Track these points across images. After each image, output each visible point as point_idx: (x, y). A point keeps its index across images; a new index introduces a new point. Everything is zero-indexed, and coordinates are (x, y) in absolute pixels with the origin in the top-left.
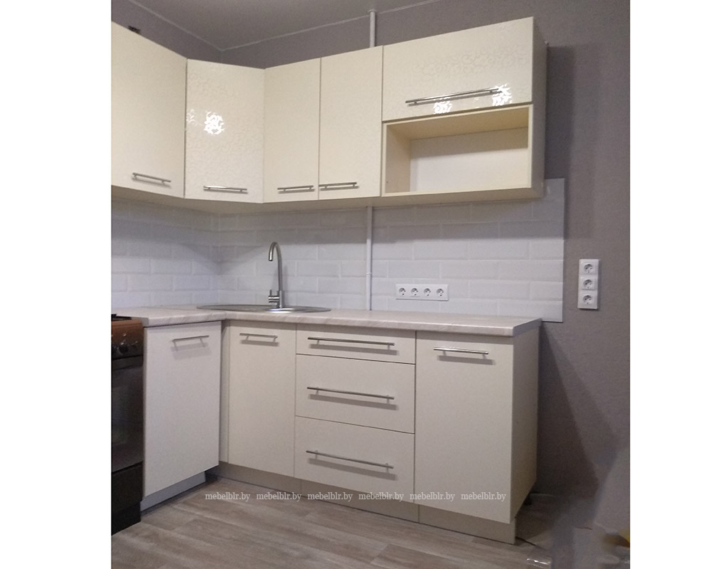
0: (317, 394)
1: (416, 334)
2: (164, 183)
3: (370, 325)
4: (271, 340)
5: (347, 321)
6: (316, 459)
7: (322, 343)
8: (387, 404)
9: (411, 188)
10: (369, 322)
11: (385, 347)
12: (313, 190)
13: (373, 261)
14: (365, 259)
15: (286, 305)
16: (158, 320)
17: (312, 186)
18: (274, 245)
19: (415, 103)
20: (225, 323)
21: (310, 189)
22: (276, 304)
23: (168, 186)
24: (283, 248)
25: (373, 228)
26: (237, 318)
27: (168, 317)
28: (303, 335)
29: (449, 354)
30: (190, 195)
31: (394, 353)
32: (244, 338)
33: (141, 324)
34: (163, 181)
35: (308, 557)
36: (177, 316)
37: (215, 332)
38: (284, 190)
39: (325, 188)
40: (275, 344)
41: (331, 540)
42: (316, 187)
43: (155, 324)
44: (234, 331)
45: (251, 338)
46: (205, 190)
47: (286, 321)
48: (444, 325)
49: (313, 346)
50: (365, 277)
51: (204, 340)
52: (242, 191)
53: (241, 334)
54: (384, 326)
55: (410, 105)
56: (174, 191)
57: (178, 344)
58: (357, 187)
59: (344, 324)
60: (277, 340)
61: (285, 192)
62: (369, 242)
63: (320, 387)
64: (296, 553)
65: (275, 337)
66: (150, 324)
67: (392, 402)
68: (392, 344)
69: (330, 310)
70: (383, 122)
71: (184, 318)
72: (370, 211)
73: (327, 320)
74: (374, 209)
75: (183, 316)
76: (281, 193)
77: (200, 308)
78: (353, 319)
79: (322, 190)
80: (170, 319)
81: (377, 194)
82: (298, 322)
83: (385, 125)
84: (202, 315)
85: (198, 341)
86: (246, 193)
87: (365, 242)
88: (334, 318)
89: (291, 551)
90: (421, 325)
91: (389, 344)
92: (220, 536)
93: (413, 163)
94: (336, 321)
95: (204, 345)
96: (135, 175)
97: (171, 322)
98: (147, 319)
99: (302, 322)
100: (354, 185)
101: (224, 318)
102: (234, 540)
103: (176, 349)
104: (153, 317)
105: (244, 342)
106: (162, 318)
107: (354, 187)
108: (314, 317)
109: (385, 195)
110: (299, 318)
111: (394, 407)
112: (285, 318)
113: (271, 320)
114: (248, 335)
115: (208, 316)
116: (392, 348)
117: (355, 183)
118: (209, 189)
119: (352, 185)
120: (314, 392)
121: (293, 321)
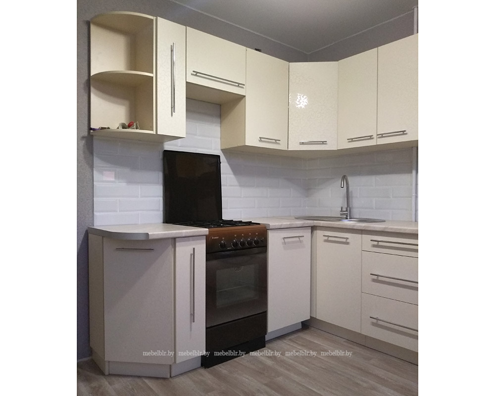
0: (377, 279)
2: (276, 141)
4: (344, 240)
5: (401, 229)
6: (377, 323)
7: (380, 244)
12: (373, 138)
14: (412, 185)
15: (352, 217)
16: (275, 225)
17: (372, 136)
18: (344, 178)
20: (313, 228)
22: (345, 216)
23: (279, 144)
24: (350, 179)
26: (321, 225)
27: (280, 224)
28: (367, 238)
30: (292, 148)
32: (326, 238)
33: (265, 227)
36: (286, 223)
37: (307, 234)
39: (382, 136)
40: (348, 243)
42: (375, 136)
43: (273, 228)
44: (319, 234)
45: (330, 239)
46: (300, 144)
47: (355, 228)
49: (374, 246)
50: (411, 197)
51: (301, 239)
52: (323, 143)
53: (324, 236)
56: (282, 147)
57: (286, 240)
58: (406, 134)
59: (398, 231)
60: (348, 241)
61: (352, 141)
62: (414, 173)
63: (380, 274)
64: (365, 385)
65: (347, 238)
66: (271, 228)
69: (384, 221)
71: (290, 224)
72: (414, 149)
73: (385, 228)
75: (288, 223)
76: (349, 142)
77: (296, 218)
78: (406, 228)
79: (379, 138)
80: (282, 225)
82: (363, 229)
84: (299, 223)
85: (297, 239)
86: (326, 144)
87: (411, 172)
88: (390, 227)
89: (361, 383)
94: (392, 229)
95: (301, 242)
96: (260, 138)
97: (282, 227)
98: (269, 225)
99: (367, 229)
101: (313, 225)
103: (285, 243)
104: (273, 224)
105: (326, 241)
106: (277, 224)
107: (404, 134)
108: (375, 226)
110: (364, 226)
112: (354, 226)
113: (344, 227)
114: (328, 236)
115: (304, 224)
117: (405, 131)
118: (303, 143)
119: (402, 133)
120: (375, 277)
121: (359, 228)
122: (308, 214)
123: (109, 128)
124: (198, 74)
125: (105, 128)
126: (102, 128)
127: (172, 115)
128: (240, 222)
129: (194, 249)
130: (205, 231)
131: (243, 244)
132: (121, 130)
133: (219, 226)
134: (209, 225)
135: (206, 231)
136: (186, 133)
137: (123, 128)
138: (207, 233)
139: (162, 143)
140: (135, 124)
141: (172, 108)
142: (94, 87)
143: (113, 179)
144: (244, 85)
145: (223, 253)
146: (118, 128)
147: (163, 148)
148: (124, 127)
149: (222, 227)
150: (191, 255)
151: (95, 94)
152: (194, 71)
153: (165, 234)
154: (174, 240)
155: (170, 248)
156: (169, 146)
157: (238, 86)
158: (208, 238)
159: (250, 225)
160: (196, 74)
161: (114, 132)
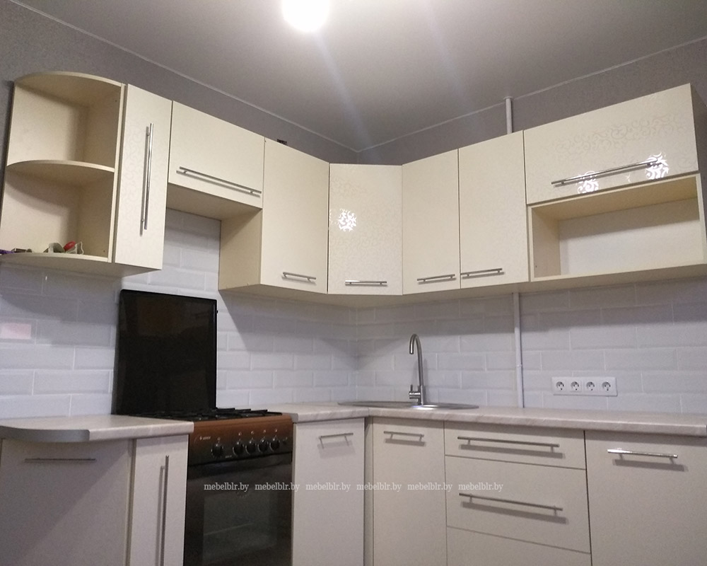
0: (470, 502)
1: (585, 433)
2: (309, 280)
3: (528, 424)
4: (417, 439)
5: (501, 419)
7: (473, 443)
8: (555, 517)
9: (562, 270)
10: (527, 420)
11: (548, 449)
12: (455, 279)
13: (523, 352)
14: (514, 349)
15: (428, 401)
16: (306, 416)
17: (454, 275)
18: (414, 338)
19: (563, 183)
20: (368, 420)
21: (452, 277)
22: (417, 400)
23: (313, 283)
24: (424, 341)
25: (520, 316)
26: (381, 415)
27: (315, 413)
28: (452, 434)
29: (626, 458)
30: (333, 290)
31: (560, 456)
32: (388, 436)
33: (291, 419)
34: (309, 278)
36: (324, 412)
37: (358, 430)
38: (424, 281)
39: (468, 276)
40: (421, 444)
42: (457, 276)
43: (304, 419)
44: (378, 429)
45: (395, 437)
46: (347, 285)
47: (433, 418)
49: (463, 447)
50: (515, 369)
51: (348, 437)
52: (382, 284)
53: (385, 432)
54: (544, 425)
55: (557, 186)
56: (318, 288)
57: (325, 441)
58: (503, 273)
59: (498, 422)
60: (423, 440)
61: (425, 282)
62: (517, 331)
63: (473, 493)
65: (421, 436)
66: (299, 420)
67: (560, 514)
68: (557, 446)
69: (477, 407)
70: (527, 205)
71: (331, 413)
72: (516, 298)
73: (479, 417)
74: (520, 295)
75: (329, 412)
76: (420, 283)
77: (339, 404)
78: (509, 416)
79: (464, 278)
80: (317, 415)
81: (525, 279)
82: (446, 419)
83: (530, 208)
84: (346, 411)
85: (342, 439)
86: (386, 286)
87: (513, 331)
88: (485, 416)
90: (590, 423)
91: (552, 446)
93: (562, 245)
94: (488, 418)
95: (348, 443)
96: (285, 274)
97: (319, 418)
98: (297, 415)
99: (451, 419)
100: (499, 272)
101: (367, 415)
103: (322, 446)
104: (303, 413)
105: (388, 441)
106: (310, 413)
107: (499, 274)
108: (463, 414)
109: (534, 280)
110: (447, 415)
111: (563, 521)
112: (431, 414)
113: (416, 417)
114: (392, 433)
115: (353, 412)
116: (556, 450)
117: (501, 269)
118: (351, 284)
119: (497, 272)
120: (467, 500)
121: (440, 418)
122: (357, 398)
123: (29, 251)
124: (188, 173)
125: (24, 251)
126: (18, 251)
127: (141, 233)
128: (248, 411)
129: (167, 458)
130: (188, 426)
131: (252, 448)
132: (51, 254)
133: (212, 418)
134: (195, 416)
135: (191, 426)
136: (163, 264)
137: (54, 252)
138: (192, 430)
139: (119, 278)
140: (76, 245)
141: (142, 222)
142: (9, 182)
143: (28, 337)
144: (260, 192)
145: (218, 465)
146: (47, 251)
147: (121, 286)
148: (57, 249)
149: (216, 419)
150: (162, 469)
151: (13, 196)
152: (181, 168)
153: (118, 431)
154: (133, 442)
155: (126, 456)
156: (130, 283)
157: (251, 194)
158: (193, 438)
159: (264, 416)
160: (185, 172)
161: (38, 258)
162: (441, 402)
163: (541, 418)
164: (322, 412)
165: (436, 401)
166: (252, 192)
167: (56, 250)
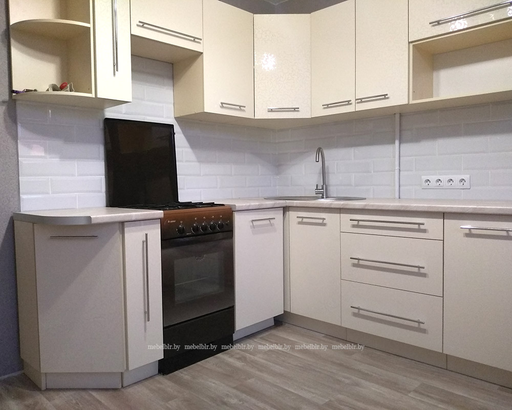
0: (358, 263)
1: (444, 215)
2: (240, 108)
3: (402, 209)
4: (321, 221)
5: (382, 206)
6: (358, 313)
7: (361, 223)
8: (419, 272)
9: (434, 95)
10: (402, 206)
11: (416, 227)
12: (351, 104)
13: (401, 158)
14: (394, 157)
15: (329, 196)
16: (241, 206)
17: (350, 101)
18: (319, 150)
19: (438, 23)
20: (285, 209)
21: (348, 103)
22: (321, 195)
23: (244, 110)
24: (326, 153)
25: (400, 131)
26: (295, 205)
27: (248, 204)
28: (346, 217)
29: (474, 232)
30: (259, 116)
31: (424, 231)
32: (300, 220)
33: (231, 209)
34: (240, 106)
35: (357, 385)
36: (254, 204)
37: (279, 215)
38: (327, 106)
39: (361, 101)
40: (324, 225)
41: (374, 375)
42: (353, 101)
43: (240, 209)
44: (292, 215)
45: (305, 220)
46: (269, 111)
47: (332, 206)
48: (470, 207)
49: (354, 226)
50: (394, 171)
51: (272, 221)
52: (295, 110)
53: (297, 217)
54: (415, 209)
55: (433, 26)
56: (247, 114)
57: (255, 223)
58: (388, 98)
59: (380, 208)
60: (325, 222)
61: (328, 107)
62: (397, 142)
63: (360, 258)
64: (347, 381)
65: (324, 219)
66: (237, 209)
67: (422, 271)
68: (423, 224)
69: (365, 199)
70: (409, 43)
71: (259, 205)
72: (397, 116)
73: (366, 205)
74: (401, 115)
75: (257, 204)
76: (324, 108)
77: (265, 199)
78: (388, 204)
79: (358, 103)
80: (249, 206)
81: (406, 102)
82: (341, 207)
83: (411, 45)
84: (270, 203)
85: (267, 222)
86: (298, 111)
87: (394, 143)
88: (372, 204)
89: (343, 379)
90: (448, 207)
91: (419, 224)
92: (289, 363)
93: (435, 74)
94: (373, 206)
95: (271, 225)
96: (222, 103)
97: (250, 208)
98: (235, 205)
99: (345, 207)
100: (385, 97)
101: (284, 205)
102: (300, 367)
103: (253, 227)
104: (239, 205)
105: (300, 223)
106: (244, 204)
107: (385, 98)
108: (354, 203)
109: (412, 102)
110: (343, 204)
111: (424, 275)
112: (331, 204)
113: (320, 206)
114: (303, 218)
115: (275, 204)
116: (422, 227)
117: (387, 95)
118: (272, 111)
119: (383, 97)
120: (356, 261)
121: (337, 207)
122: (278, 194)
123: (35, 90)
124: (145, 26)
125: (32, 91)
126: (28, 91)
127: (114, 74)
128: (201, 204)
129: (146, 235)
130: (160, 213)
131: (204, 228)
132: (51, 92)
133: (174, 208)
134: (164, 207)
135: (161, 213)
136: (133, 98)
137: (53, 90)
138: (162, 216)
139: (102, 109)
140: (68, 85)
141: (114, 66)
142: (13, 38)
143: (43, 154)
144: (201, 39)
145: (182, 240)
146: (48, 90)
147: (104, 115)
148: (55, 88)
149: (179, 209)
150: (143, 242)
151: (17, 48)
152: (140, 22)
153: (111, 217)
154: (122, 224)
155: (118, 235)
156: (111, 113)
157: (194, 41)
158: (162, 221)
159: (212, 206)
160: (143, 25)
161: (43, 96)
162: (339, 196)
163: (412, 205)
164: (252, 204)
165: (335, 196)
166: (195, 39)
167: (54, 90)
